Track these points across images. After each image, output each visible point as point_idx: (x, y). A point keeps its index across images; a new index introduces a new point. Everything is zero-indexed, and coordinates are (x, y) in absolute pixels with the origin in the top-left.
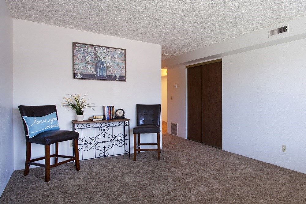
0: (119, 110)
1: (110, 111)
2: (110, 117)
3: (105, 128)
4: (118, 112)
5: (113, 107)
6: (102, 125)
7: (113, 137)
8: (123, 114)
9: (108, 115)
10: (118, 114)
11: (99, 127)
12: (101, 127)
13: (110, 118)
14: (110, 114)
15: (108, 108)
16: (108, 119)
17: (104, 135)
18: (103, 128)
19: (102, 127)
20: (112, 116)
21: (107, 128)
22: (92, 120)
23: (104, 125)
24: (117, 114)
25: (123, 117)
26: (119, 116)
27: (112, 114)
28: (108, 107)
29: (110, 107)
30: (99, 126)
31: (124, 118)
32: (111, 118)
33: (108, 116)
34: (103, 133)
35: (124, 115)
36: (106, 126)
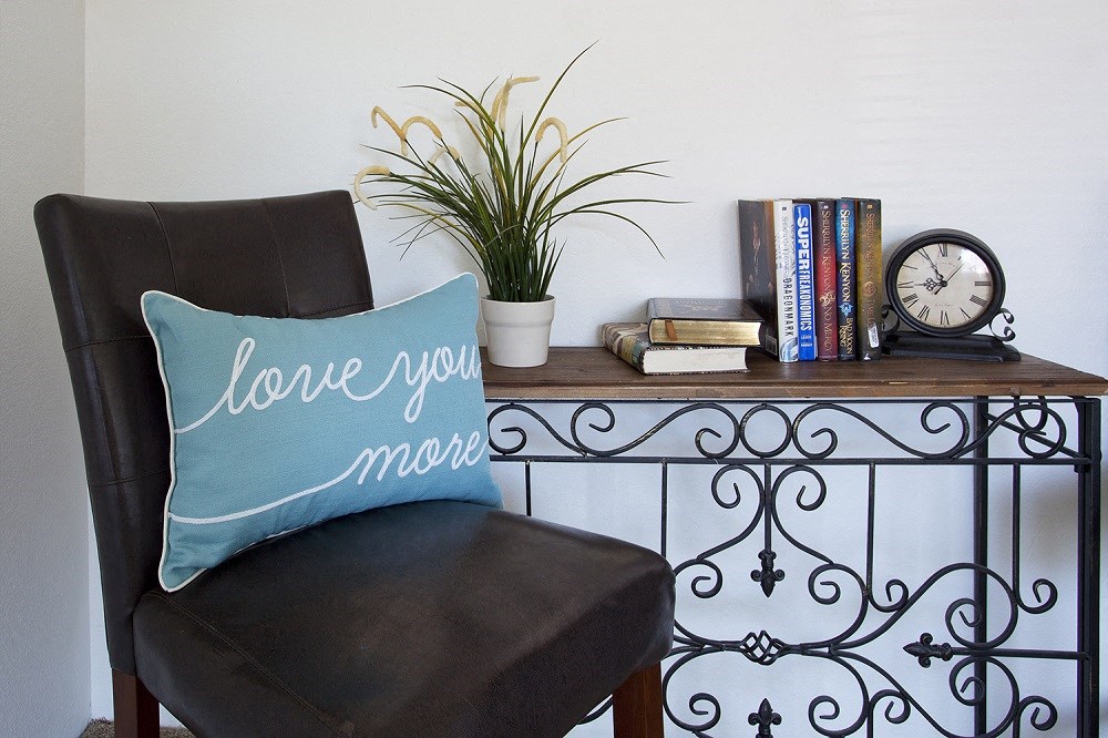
0: (933, 250)
1: (826, 261)
2: (828, 329)
3: (776, 470)
4: (916, 271)
5: (865, 211)
6: (740, 433)
7: (868, 597)
8: (984, 293)
9: (807, 302)
10: (922, 292)
11: (710, 458)
12: (740, 464)
13: (828, 341)
14: (827, 299)
15: (804, 222)
16: (804, 360)
17: (767, 556)
18: (759, 470)
19: (740, 452)
20: (855, 313)
21: (800, 478)
22: (636, 368)
23: (765, 431)
24: (902, 293)
25: (985, 331)
26: (933, 320)
27: (855, 300)
28: (812, 209)
29: (834, 205)
30: (713, 446)
31: (1000, 352)
32: (839, 349)
33: (807, 314)
34: (756, 541)
35: (993, 307)
36: (791, 452)
